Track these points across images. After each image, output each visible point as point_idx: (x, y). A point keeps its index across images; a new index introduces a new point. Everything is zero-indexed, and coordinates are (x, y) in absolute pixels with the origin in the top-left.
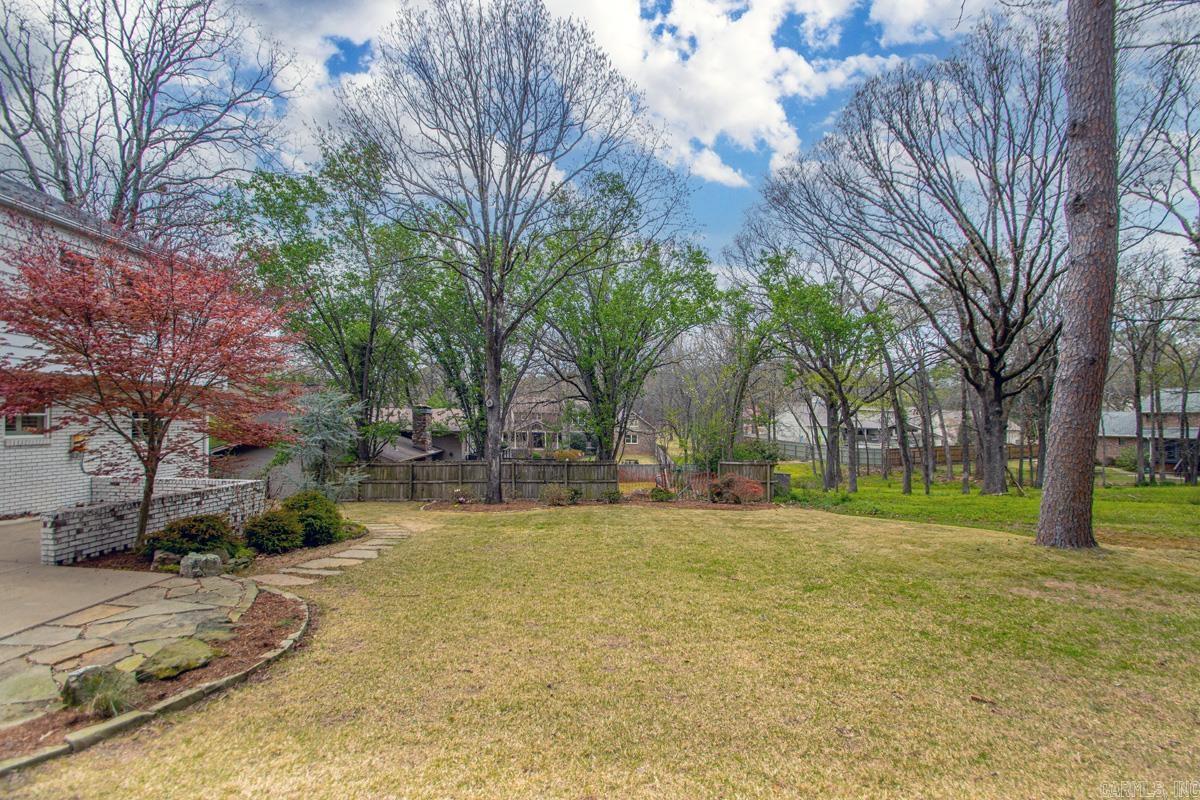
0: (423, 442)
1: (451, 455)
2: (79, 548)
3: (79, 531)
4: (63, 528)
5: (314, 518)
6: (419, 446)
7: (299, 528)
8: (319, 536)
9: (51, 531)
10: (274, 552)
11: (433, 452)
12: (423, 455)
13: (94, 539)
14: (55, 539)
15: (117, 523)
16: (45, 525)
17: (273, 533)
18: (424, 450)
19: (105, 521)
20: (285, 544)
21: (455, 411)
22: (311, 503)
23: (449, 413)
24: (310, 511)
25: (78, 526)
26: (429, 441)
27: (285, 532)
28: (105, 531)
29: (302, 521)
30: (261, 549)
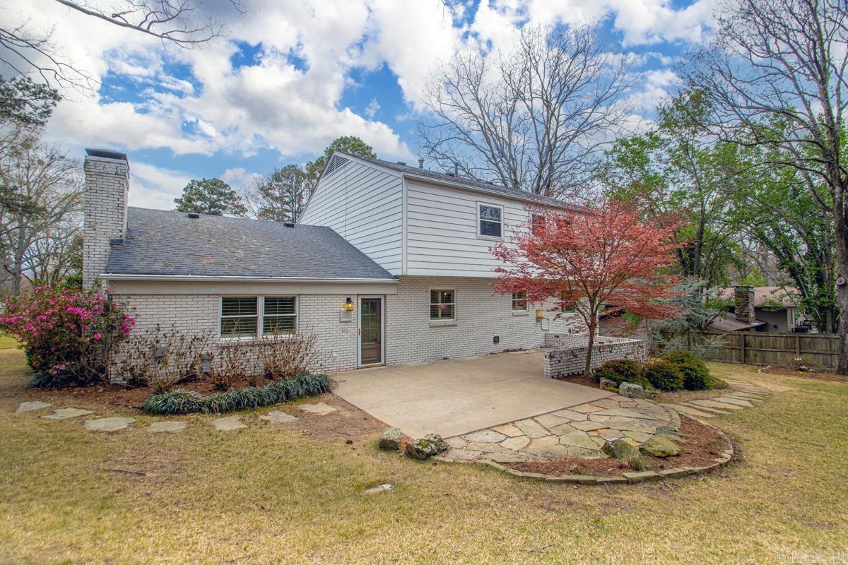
0: (747, 316)
1: (775, 327)
2: (560, 370)
3: (559, 362)
4: (554, 359)
5: (691, 370)
6: (743, 318)
7: (681, 375)
8: (695, 383)
9: (549, 360)
10: (665, 389)
11: (756, 324)
12: (748, 326)
13: (565, 367)
14: (551, 364)
15: (574, 359)
16: (546, 357)
17: (664, 376)
18: (747, 322)
19: (570, 357)
20: (674, 385)
21: (789, 289)
22: (686, 359)
23: (783, 291)
24: (686, 365)
25: (559, 359)
26: (752, 315)
27: (672, 377)
28: (570, 363)
29: (682, 371)
30: (656, 386)
